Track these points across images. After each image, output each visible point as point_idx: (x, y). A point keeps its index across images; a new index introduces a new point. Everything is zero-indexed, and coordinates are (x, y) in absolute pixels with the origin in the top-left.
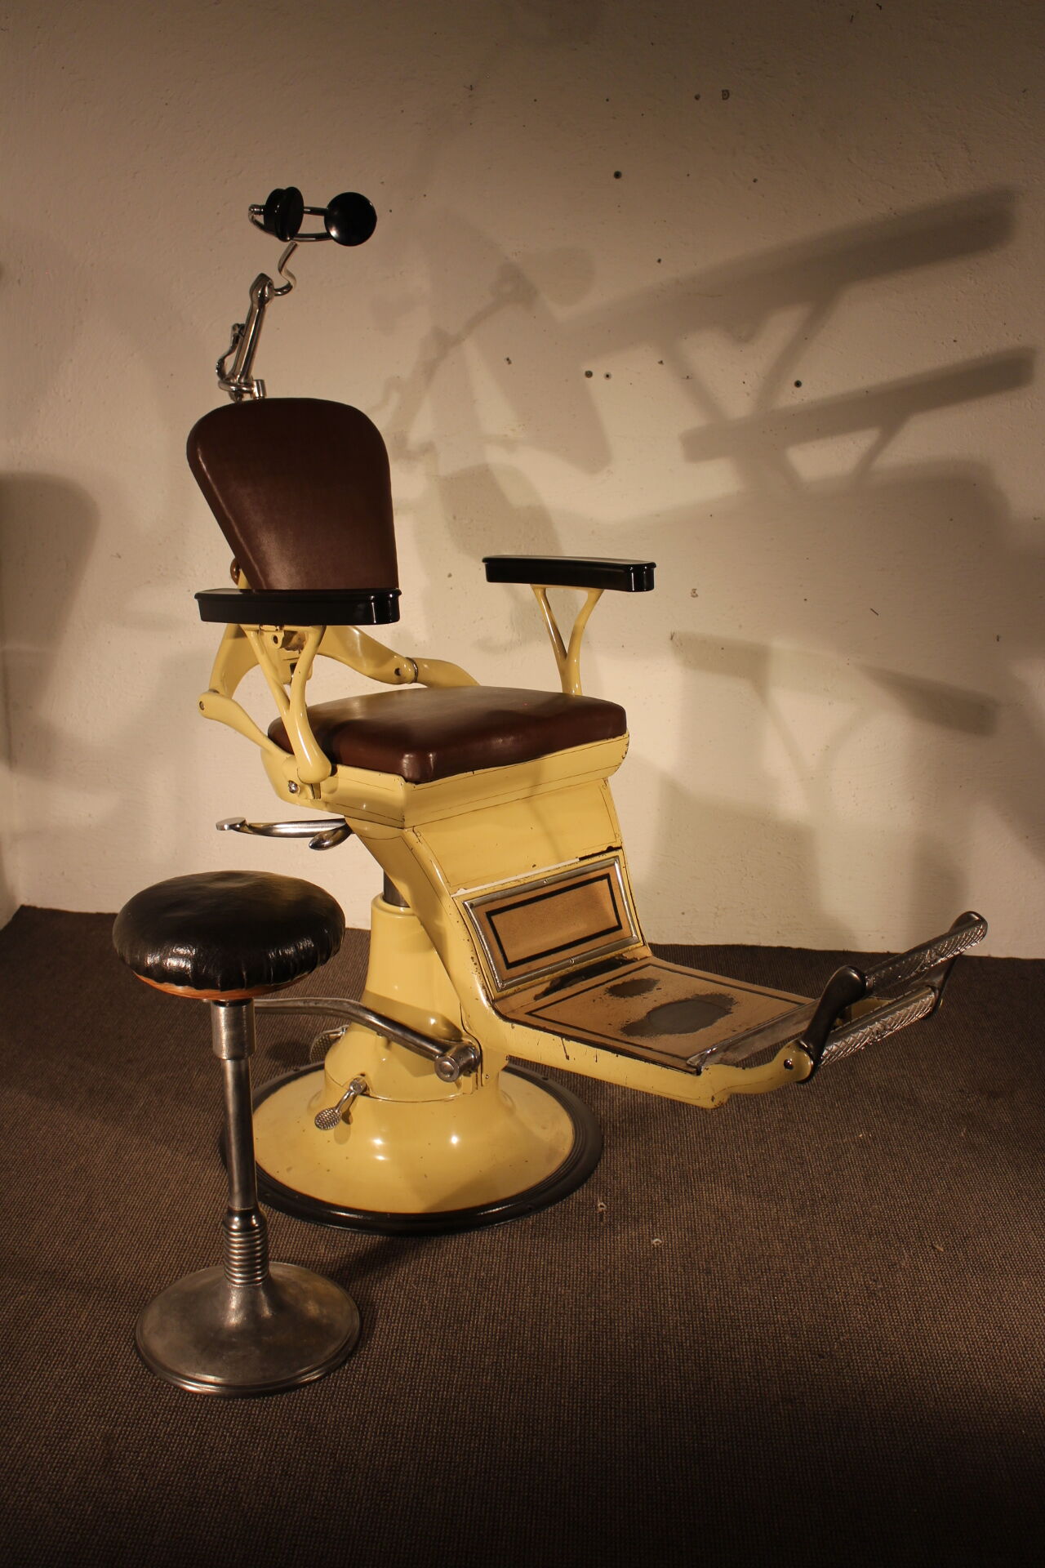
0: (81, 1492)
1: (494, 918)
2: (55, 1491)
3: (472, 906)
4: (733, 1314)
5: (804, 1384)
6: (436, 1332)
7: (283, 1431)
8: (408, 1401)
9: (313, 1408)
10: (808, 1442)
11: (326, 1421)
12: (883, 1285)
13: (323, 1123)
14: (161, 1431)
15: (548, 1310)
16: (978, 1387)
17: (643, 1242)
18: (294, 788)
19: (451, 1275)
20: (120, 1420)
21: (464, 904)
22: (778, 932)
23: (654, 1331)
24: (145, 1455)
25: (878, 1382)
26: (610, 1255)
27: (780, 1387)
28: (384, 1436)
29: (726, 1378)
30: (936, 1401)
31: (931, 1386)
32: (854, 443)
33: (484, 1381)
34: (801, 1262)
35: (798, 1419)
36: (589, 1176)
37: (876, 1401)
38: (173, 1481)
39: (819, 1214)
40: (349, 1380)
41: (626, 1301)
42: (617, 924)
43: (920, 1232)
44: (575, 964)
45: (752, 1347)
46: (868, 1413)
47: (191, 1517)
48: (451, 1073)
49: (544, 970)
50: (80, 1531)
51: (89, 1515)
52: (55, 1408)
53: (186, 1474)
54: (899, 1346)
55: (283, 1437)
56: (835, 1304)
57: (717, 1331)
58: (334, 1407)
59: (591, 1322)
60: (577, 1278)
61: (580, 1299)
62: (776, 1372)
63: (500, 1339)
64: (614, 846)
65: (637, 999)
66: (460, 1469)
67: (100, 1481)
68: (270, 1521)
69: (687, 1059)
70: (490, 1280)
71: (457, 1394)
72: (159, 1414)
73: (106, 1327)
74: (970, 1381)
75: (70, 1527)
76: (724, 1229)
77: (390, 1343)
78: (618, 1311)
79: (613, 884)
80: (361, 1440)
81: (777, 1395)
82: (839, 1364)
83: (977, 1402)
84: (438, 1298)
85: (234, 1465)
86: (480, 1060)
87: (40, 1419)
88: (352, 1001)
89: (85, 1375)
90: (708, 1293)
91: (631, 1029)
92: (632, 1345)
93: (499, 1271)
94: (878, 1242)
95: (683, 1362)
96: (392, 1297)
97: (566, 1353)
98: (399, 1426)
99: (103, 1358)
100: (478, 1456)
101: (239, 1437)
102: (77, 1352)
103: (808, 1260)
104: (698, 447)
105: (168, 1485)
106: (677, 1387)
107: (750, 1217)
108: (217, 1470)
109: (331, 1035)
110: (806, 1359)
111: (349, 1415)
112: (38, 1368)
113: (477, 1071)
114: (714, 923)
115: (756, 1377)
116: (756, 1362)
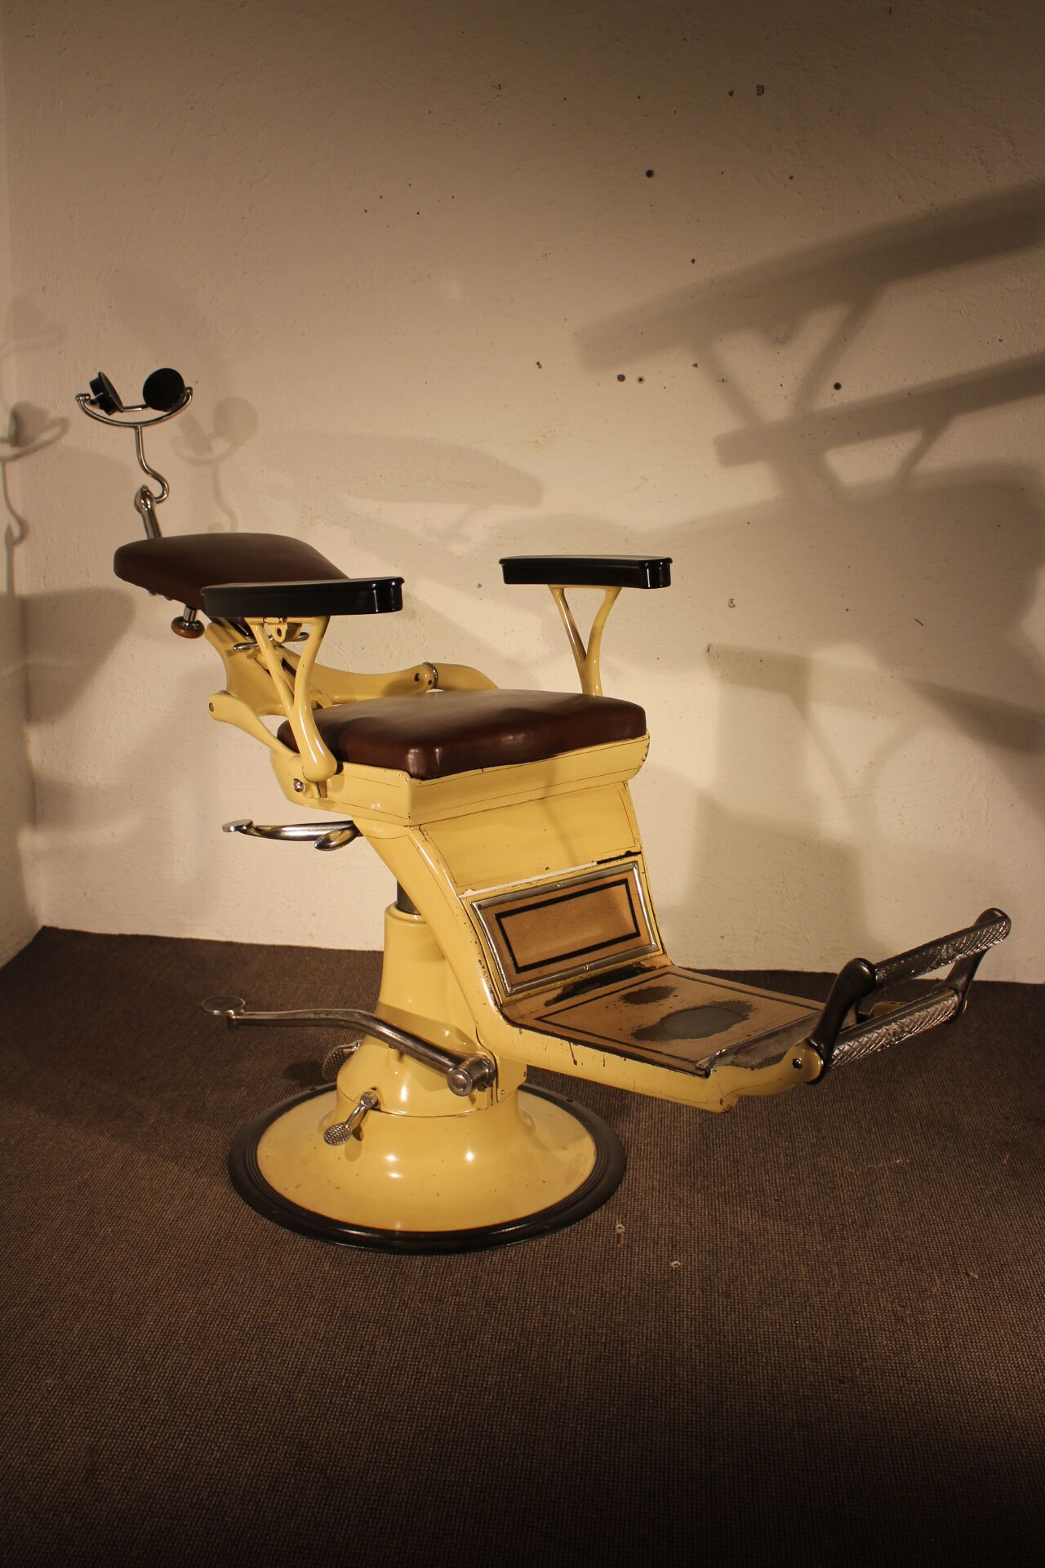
0: (60, 1503)
1: (503, 920)
2: (34, 1501)
3: (480, 907)
4: (751, 1338)
5: (822, 1410)
6: (439, 1350)
7: (273, 1446)
8: (405, 1418)
9: (305, 1424)
10: (823, 1469)
11: (319, 1437)
12: (912, 1311)
13: (332, 1138)
14: (147, 1443)
15: (558, 1330)
16: (1008, 1417)
17: (661, 1264)
18: (300, 786)
19: (459, 1294)
20: (105, 1432)
21: (472, 905)
22: (822, 958)
23: (667, 1353)
24: (129, 1467)
25: (900, 1409)
26: (626, 1276)
27: (796, 1412)
28: (377, 1454)
29: (740, 1402)
30: (961, 1429)
31: (957, 1415)
32: (896, 447)
33: (486, 1400)
34: (826, 1287)
35: (814, 1444)
36: (609, 1198)
37: (897, 1428)
38: (156, 1494)
39: (848, 1239)
40: (346, 1397)
41: (639, 1323)
42: (634, 931)
43: (955, 1258)
44: (589, 971)
45: (769, 1372)
46: (888, 1440)
47: (172, 1530)
48: (464, 1086)
49: (555, 976)
50: (57, 1541)
51: (68, 1526)
52: (41, 1419)
53: (170, 1487)
54: (925, 1373)
55: (273, 1452)
56: (860, 1330)
57: (733, 1354)
58: (328, 1423)
59: (602, 1343)
60: (590, 1299)
61: (591, 1320)
62: (793, 1396)
63: (504, 1359)
64: (633, 850)
65: (652, 1006)
66: (455, 1488)
67: (80, 1492)
68: (254, 1536)
69: (696, 1062)
70: (499, 1300)
71: (457, 1413)
72: (146, 1427)
73: (98, 1340)
74: (999, 1410)
75: (46, 1538)
76: (747, 1253)
77: (391, 1360)
78: (630, 1332)
79: (631, 890)
80: (354, 1456)
81: (793, 1419)
82: (861, 1390)
83: (1005, 1432)
84: (444, 1316)
85: (219, 1480)
86: (495, 1073)
87: (24, 1429)
88: (363, 1012)
89: (73, 1387)
90: (726, 1317)
91: (642, 1034)
92: (643, 1367)
93: (508, 1291)
94: (909, 1268)
95: (696, 1386)
96: (396, 1315)
97: (573, 1374)
98: (393, 1444)
99: (94, 1370)
100: (474, 1475)
101: (226, 1452)
102: (67, 1364)
103: (834, 1285)
104: (733, 451)
105: (150, 1498)
106: (688, 1410)
107: (775, 1241)
108: (202, 1484)
109: (345, 1050)
110: (826, 1384)
111: (344, 1431)
112: (26, 1379)
113: (491, 1085)
114: (755, 948)
115: (772, 1402)
116: (772, 1386)
